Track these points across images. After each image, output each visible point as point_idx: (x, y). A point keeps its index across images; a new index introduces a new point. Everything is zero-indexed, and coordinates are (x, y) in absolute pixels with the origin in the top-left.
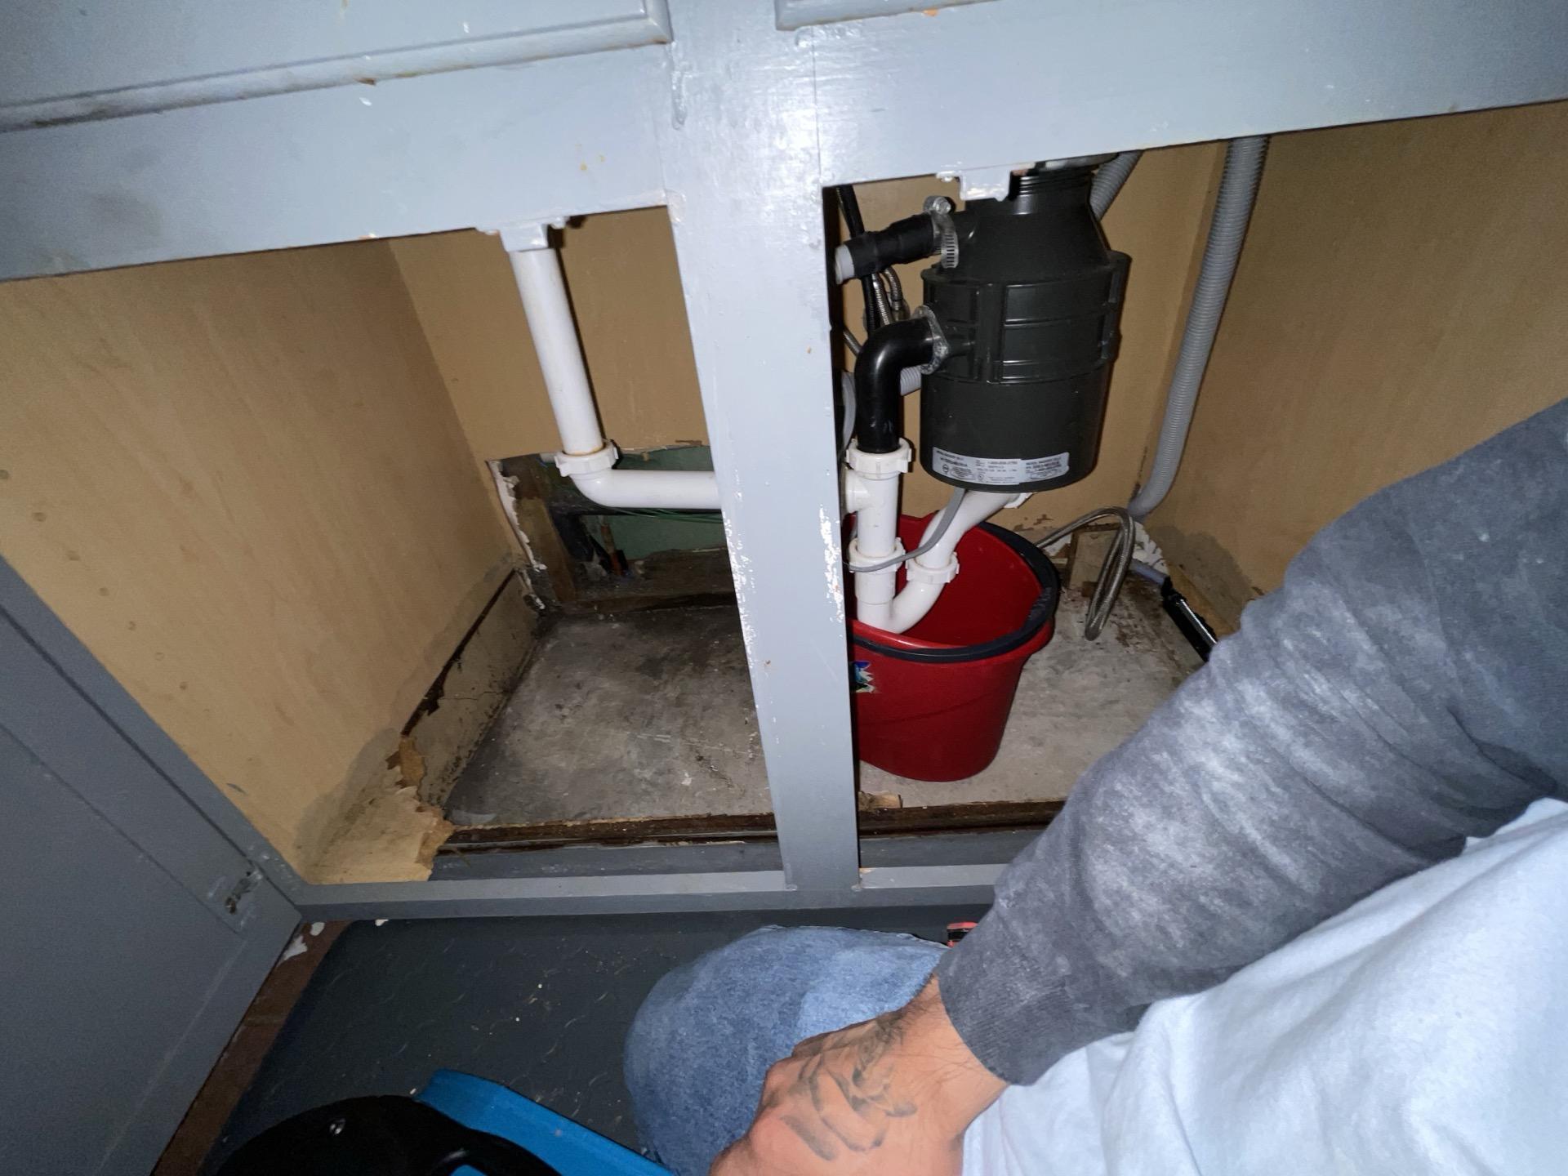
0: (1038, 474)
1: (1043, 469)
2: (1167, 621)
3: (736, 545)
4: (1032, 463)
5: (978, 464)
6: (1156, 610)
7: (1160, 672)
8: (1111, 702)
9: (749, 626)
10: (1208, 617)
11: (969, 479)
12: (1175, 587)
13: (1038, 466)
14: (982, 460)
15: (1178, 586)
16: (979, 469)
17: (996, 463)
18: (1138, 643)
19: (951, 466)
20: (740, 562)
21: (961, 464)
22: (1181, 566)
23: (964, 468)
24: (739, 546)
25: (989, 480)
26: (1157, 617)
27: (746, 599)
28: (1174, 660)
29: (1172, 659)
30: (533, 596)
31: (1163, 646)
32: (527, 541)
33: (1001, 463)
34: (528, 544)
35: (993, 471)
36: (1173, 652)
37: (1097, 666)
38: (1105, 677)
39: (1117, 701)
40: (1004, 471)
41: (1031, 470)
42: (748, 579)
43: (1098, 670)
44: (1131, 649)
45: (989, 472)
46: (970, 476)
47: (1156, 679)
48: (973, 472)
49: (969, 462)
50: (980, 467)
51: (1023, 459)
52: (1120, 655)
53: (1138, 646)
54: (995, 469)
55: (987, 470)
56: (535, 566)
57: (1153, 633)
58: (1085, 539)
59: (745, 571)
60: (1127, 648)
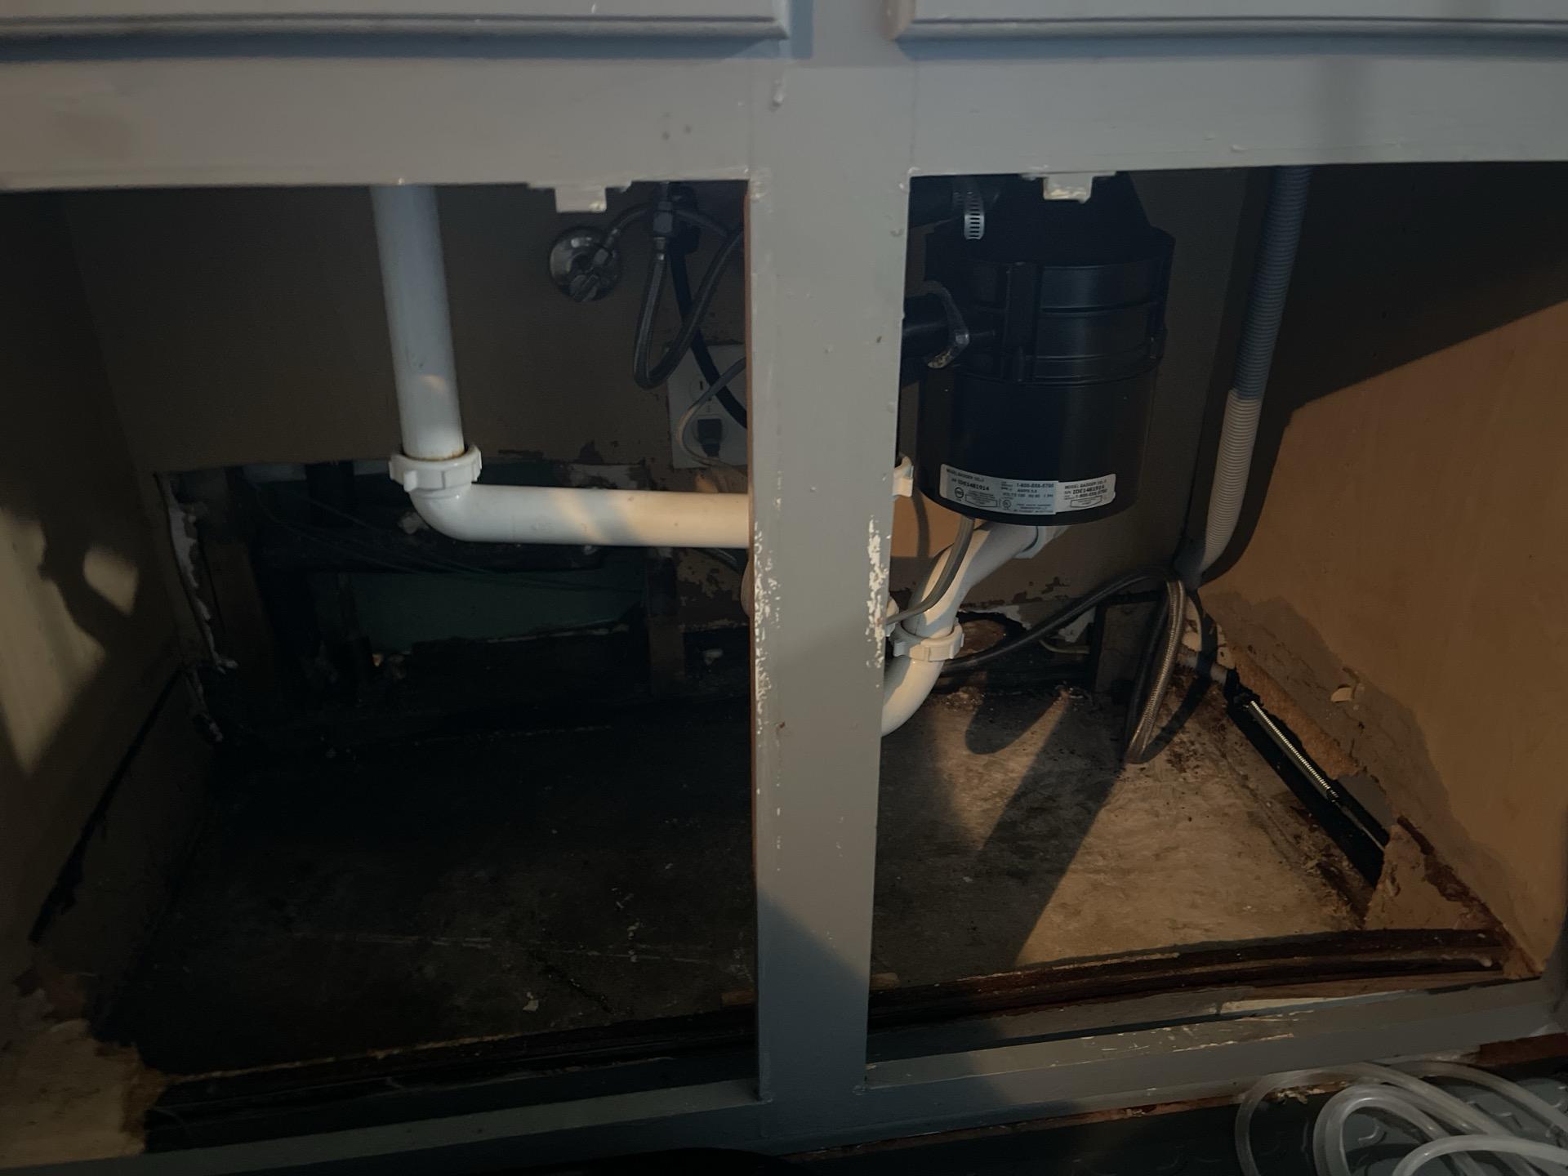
0: (1080, 501)
1: (1086, 495)
2: (1234, 734)
3: (764, 565)
4: (1072, 487)
5: (1004, 486)
6: (1217, 720)
7: (1230, 806)
8: (1168, 850)
9: (764, 674)
10: (1289, 718)
11: (990, 506)
12: (1244, 681)
13: (1080, 491)
14: (1009, 482)
15: (1247, 680)
16: (1004, 494)
17: (1028, 485)
18: (1197, 767)
19: (966, 490)
20: (765, 586)
21: (981, 487)
22: (1250, 648)
23: (985, 492)
24: (769, 566)
25: (1018, 508)
26: (1223, 728)
27: (767, 635)
28: (1248, 788)
29: (1245, 786)
30: (207, 717)
31: (1232, 769)
32: (207, 616)
33: (1033, 486)
34: (209, 622)
35: (1023, 496)
36: (1246, 777)
37: (1144, 800)
38: (1157, 815)
39: (1176, 848)
40: (1037, 496)
41: (1072, 495)
42: (773, 610)
43: (1146, 806)
44: (1188, 774)
45: (1017, 497)
46: (992, 503)
47: (1226, 814)
48: (997, 498)
49: (991, 484)
50: (1005, 491)
51: (1061, 481)
52: (1175, 784)
53: (1197, 770)
54: (1027, 494)
55: (1015, 495)
56: (219, 662)
57: (1218, 753)
58: (1113, 614)
59: (770, 598)
60: (1183, 774)
